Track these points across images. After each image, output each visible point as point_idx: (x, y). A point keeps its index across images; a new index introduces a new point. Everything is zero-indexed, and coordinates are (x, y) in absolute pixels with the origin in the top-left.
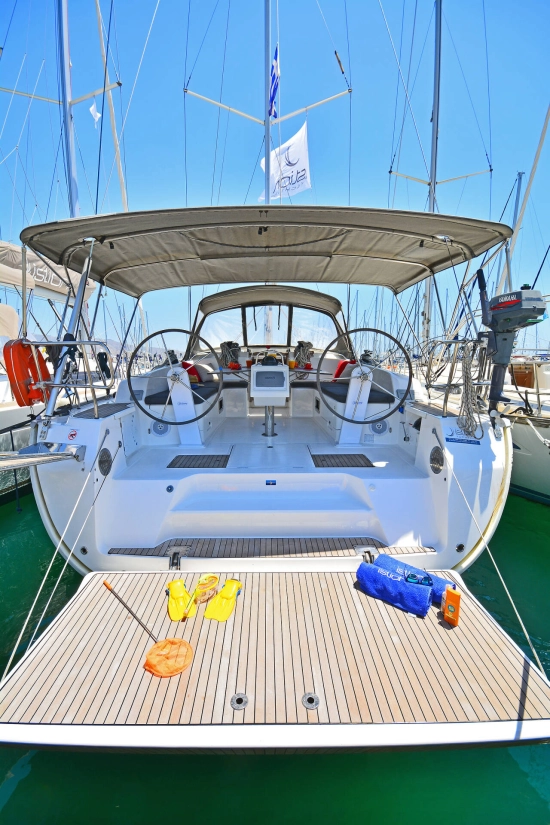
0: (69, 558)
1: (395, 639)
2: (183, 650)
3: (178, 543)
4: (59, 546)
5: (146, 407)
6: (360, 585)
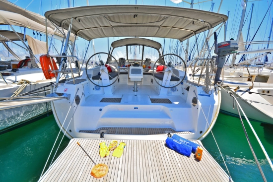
0: (65, 133)
1: (179, 165)
2: (105, 168)
3: (104, 128)
4: (61, 129)
5: (92, 80)
6: (167, 145)
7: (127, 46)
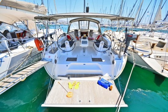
3: (69, 74)
5: (61, 48)
6: (98, 83)
7: (79, 21)
